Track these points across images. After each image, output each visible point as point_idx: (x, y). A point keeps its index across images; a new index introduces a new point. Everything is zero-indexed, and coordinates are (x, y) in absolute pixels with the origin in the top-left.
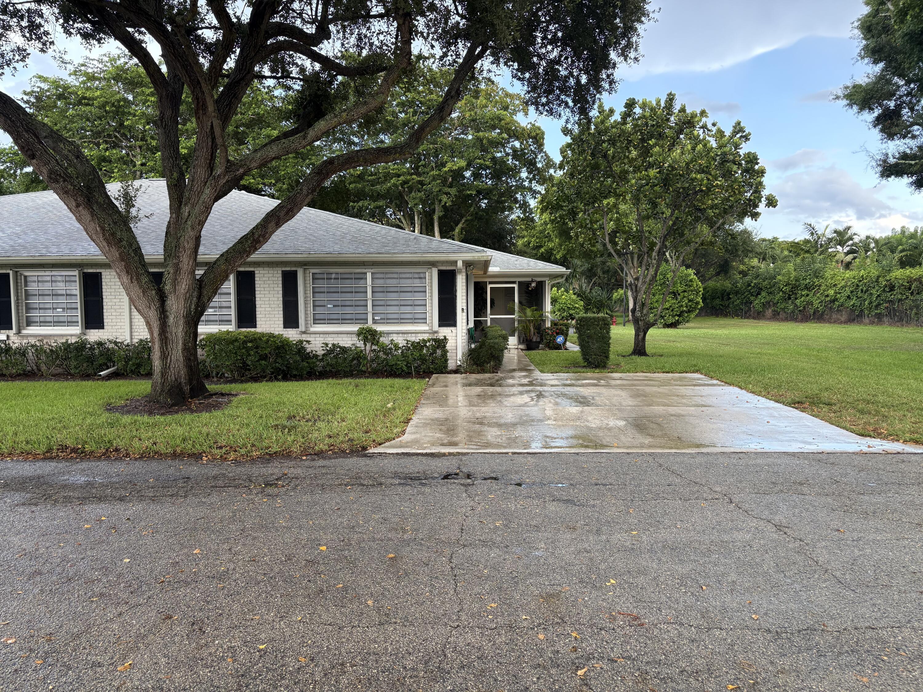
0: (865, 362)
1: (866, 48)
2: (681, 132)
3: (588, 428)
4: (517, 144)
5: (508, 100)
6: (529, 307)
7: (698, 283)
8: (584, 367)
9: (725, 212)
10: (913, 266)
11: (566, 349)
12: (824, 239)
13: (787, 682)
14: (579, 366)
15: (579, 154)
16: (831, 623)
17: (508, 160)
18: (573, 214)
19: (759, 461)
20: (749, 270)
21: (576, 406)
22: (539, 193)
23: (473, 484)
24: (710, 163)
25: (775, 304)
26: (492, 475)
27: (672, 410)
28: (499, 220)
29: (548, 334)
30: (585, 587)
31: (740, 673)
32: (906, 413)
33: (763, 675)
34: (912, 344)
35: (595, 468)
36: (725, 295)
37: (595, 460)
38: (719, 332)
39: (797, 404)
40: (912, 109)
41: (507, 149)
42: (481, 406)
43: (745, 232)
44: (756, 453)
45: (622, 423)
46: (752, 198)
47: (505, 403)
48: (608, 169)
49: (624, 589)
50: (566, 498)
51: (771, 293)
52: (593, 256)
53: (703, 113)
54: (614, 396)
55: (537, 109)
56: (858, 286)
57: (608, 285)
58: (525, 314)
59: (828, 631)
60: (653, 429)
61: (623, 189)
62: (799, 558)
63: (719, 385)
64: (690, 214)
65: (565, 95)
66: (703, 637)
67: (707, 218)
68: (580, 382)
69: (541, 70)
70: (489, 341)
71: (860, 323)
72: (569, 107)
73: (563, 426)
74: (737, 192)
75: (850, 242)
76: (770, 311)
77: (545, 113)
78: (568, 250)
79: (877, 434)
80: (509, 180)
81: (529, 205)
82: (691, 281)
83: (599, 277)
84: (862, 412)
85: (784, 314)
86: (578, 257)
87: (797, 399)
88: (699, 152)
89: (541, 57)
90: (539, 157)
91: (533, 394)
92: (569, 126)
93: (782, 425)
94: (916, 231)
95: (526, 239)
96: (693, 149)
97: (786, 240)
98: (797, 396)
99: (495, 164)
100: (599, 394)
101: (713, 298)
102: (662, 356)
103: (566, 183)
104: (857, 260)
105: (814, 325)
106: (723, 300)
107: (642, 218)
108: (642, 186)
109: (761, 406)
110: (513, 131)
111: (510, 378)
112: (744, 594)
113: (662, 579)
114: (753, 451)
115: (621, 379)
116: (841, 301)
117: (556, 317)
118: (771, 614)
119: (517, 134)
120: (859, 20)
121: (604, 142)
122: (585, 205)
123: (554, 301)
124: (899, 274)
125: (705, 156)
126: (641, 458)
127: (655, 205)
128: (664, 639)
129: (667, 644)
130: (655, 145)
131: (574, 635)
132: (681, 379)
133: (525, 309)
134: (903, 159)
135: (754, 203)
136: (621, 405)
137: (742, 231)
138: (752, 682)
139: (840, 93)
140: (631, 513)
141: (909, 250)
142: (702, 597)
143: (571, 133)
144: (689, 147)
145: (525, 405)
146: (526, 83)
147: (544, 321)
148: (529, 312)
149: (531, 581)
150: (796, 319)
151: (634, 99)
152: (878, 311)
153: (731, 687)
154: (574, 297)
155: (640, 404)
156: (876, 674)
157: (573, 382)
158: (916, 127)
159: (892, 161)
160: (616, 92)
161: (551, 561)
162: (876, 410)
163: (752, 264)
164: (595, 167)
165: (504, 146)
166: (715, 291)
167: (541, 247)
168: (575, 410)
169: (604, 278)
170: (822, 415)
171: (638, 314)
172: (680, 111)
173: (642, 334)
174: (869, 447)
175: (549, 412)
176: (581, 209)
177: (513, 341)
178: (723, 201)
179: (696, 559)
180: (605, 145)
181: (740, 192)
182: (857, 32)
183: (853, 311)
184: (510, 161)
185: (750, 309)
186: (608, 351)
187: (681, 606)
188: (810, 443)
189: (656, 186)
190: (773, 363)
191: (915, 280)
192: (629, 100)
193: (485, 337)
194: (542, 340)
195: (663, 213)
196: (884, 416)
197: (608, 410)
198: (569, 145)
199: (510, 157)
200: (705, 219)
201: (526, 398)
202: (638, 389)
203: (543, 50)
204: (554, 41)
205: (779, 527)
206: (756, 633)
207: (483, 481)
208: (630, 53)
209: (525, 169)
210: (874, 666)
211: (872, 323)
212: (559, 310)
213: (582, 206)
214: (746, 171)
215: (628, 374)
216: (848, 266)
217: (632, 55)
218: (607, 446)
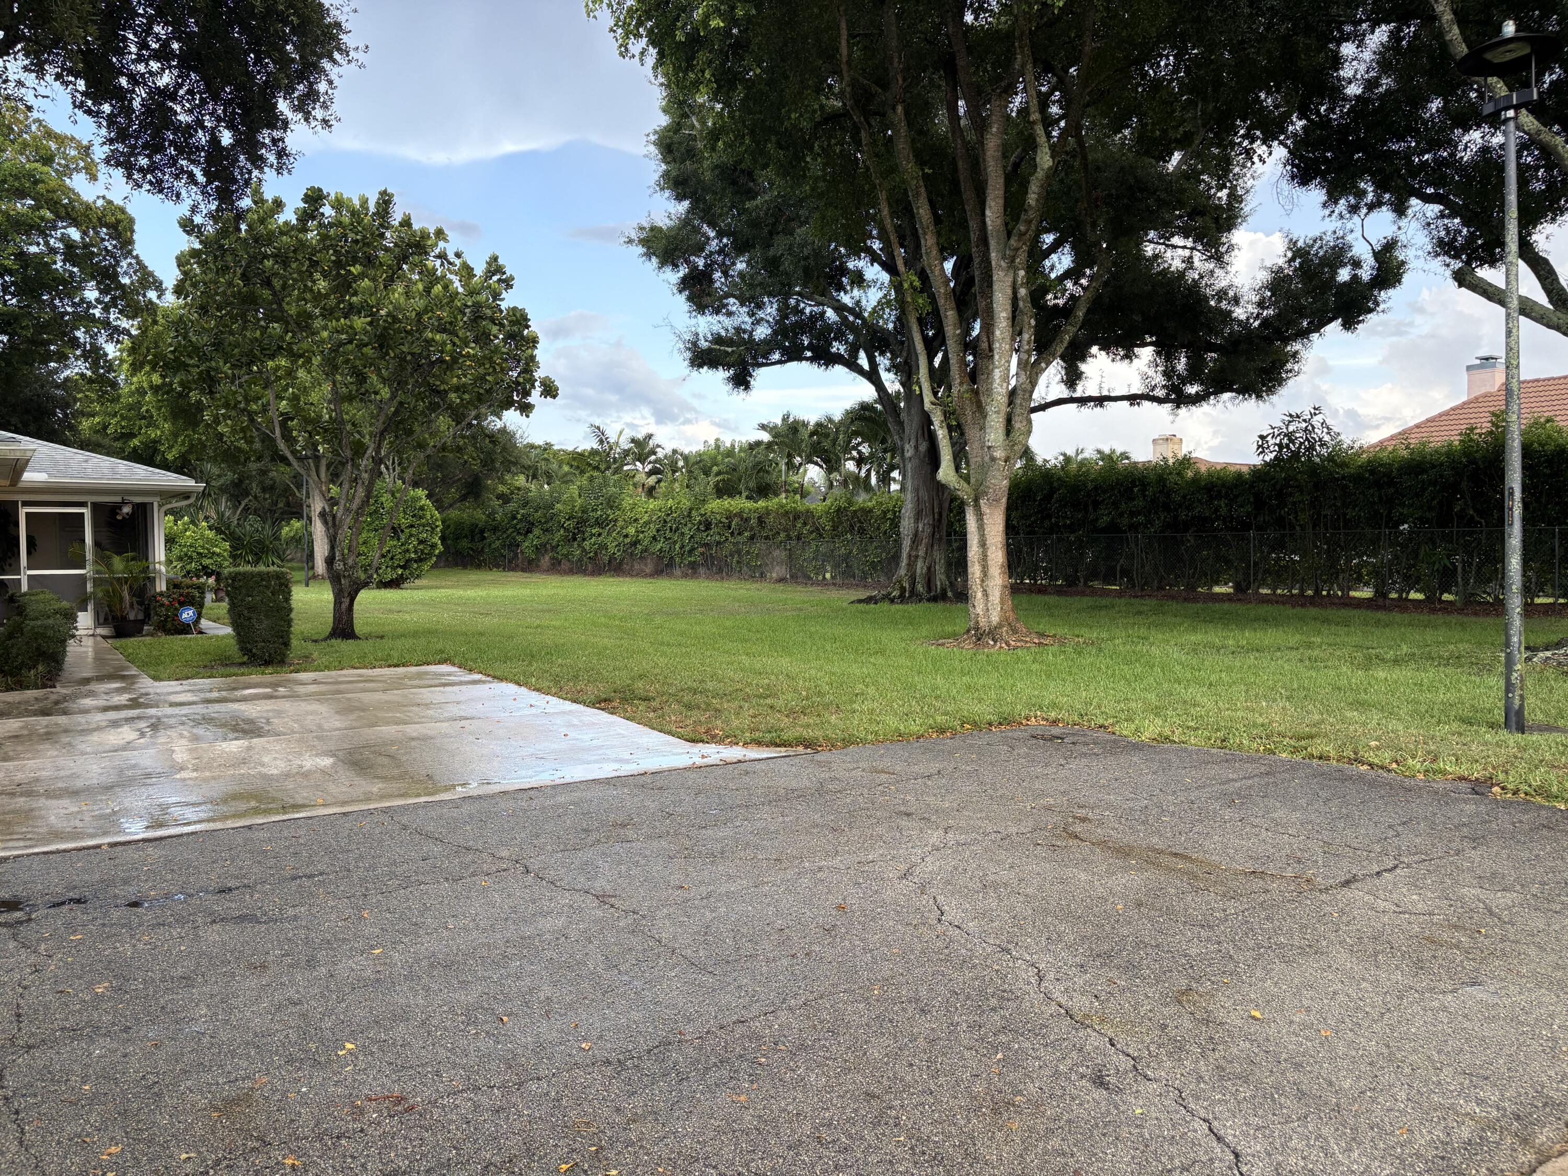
0: (682, 634)
1: (666, 175)
2: (404, 258)
3: (265, 777)
4: (75, 234)
5: (53, 146)
6: (119, 553)
7: (433, 513)
8: (242, 664)
9: (480, 399)
10: (731, 496)
11: (201, 633)
12: (618, 450)
13: (642, 1133)
14: (233, 664)
15: (217, 272)
16: (689, 1028)
17: (55, 263)
18: (209, 381)
19: (561, 799)
20: (512, 493)
21: (236, 739)
22: (127, 332)
23: (30, 920)
24: (456, 318)
25: (554, 548)
26: (71, 895)
27: (412, 730)
28: (38, 378)
29: (162, 605)
30: (300, 1069)
31: (575, 1141)
32: (742, 703)
33: (609, 1133)
34: (737, 605)
35: (288, 847)
36: (476, 533)
37: (286, 833)
38: (471, 593)
39: (602, 703)
40: (725, 274)
41: (52, 241)
42: (24, 759)
43: (503, 431)
44: (554, 787)
45: (327, 762)
46: (521, 380)
47: (82, 747)
48: (274, 306)
49: (372, 1054)
50: (237, 913)
51: (547, 530)
52: (242, 459)
53: (440, 233)
54: (308, 713)
55: (129, 177)
56: (665, 521)
57: (273, 512)
58: (109, 566)
59: (687, 1041)
60: (383, 766)
61: (305, 345)
62: (635, 941)
63: (484, 682)
64: (420, 397)
65: (189, 160)
66: (514, 1100)
67: (450, 407)
68: (238, 693)
69: (136, 104)
70: (32, 623)
71: (670, 575)
72: (196, 183)
73: (214, 778)
74: (498, 369)
75: (653, 458)
76: (547, 558)
77: (147, 186)
78: (192, 446)
79: (711, 738)
80: (57, 302)
81: (106, 355)
82: (422, 508)
83: (256, 497)
84: (689, 707)
85: (568, 564)
86: (213, 460)
87: (604, 696)
88: (437, 297)
89: (134, 79)
90: (124, 264)
91: (142, 724)
92: (198, 219)
93: (586, 737)
94: (733, 446)
95: (97, 419)
96: (428, 290)
97: (564, 448)
98: (602, 689)
99: (25, 267)
100: (279, 713)
101: (457, 538)
102: (382, 637)
103: (191, 321)
104: (662, 484)
105: (611, 580)
106: (473, 540)
107: (338, 399)
108: (341, 344)
109: (552, 711)
110: (65, 206)
111: (86, 696)
112: (566, 1014)
113: (435, 1022)
114: (550, 783)
115: (315, 682)
116: (645, 543)
117: (177, 572)
118: (608, 1035)
119: (74, 215)
120: (656, 132)
121: (266, 256)
122: (233, 367)
123: (170, 541)
124: (716, 506)
125: (448, 303)
126: (368, 819)
127: (361, 378)
128: (451, 1121)
129: (457, 1129)
130: (362, 276)
131: (289, 1162)
132: (420, 676)
133: (109, 558)
134: (716, 343)
135: (524, 389)
136: (323, 730)
137: (499, 430)
138: (594, 1149)
139: (634, 235)
140: (365, 919)
141: (727, 473)
142: (505, 1035)
143: (200, 232)
144: (420, 286)
145: (127, 746)
146: (105, 123)
147: (152, 580)
148: (118, 563)
149: (189, 1083)
150: (585, 570)
151: (320, 190)
152: (693, 559)
153: (564, 1167)
154: (211, 534)
155: (355, 724)
156: (755, 1086)
157: (224, 693)
158: (732, 300)
159: (704, 344)
160: (289, 172)
161: (223, 1036)
162: (705, 703)
163: (517, 484)
164: (250, 300)
165: (43, 234)
166: (459, 525)
167: (132, 435)
168: (234, 746)
169: (265, 499)
170: (638, 715)
171: (339, 566)
172: (401, 225)
173: (346, 601)
174: (703, 757)
175: (181, 756)
176: (225, 373)
177: (85, 620)
178: (475, 380)
179: (486, 974)
180: (268, 263)
181: (502, 369)
182: (653, 149)
183: (660, 558)
184: (59, 264)
185: (516, 555)
186: (288, 633)
187: (473, 1060)
188: (627, 761)
189: (366, 345)
190: (562, 641)
191: (735, 515)
192: (312, 189)
193: (20, 614)
194: (148, 616)
195: (376, 393)
196: (716, 710)
197: (298, 741)
198: (194, 253)
199: (59, 258)
200: (447, 409)
201: (127, 734)
202: (349, 699)
203: (141, 68)
204: (163, 55)
205: (602, 898)
206: (590, 1070)
207: (52, 911)
208: (314, 108)
209: (93, 283)
210: (750, 1075)
211: (685, 576)
212: (180, 559)
213: (226, 368)
214: (511, 336)
215: (327, 672)
216: (651, 492)
217: (318, 113)
218: (304, 806)
